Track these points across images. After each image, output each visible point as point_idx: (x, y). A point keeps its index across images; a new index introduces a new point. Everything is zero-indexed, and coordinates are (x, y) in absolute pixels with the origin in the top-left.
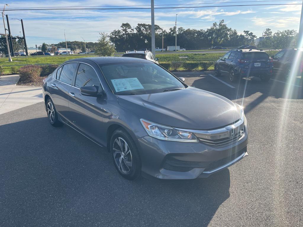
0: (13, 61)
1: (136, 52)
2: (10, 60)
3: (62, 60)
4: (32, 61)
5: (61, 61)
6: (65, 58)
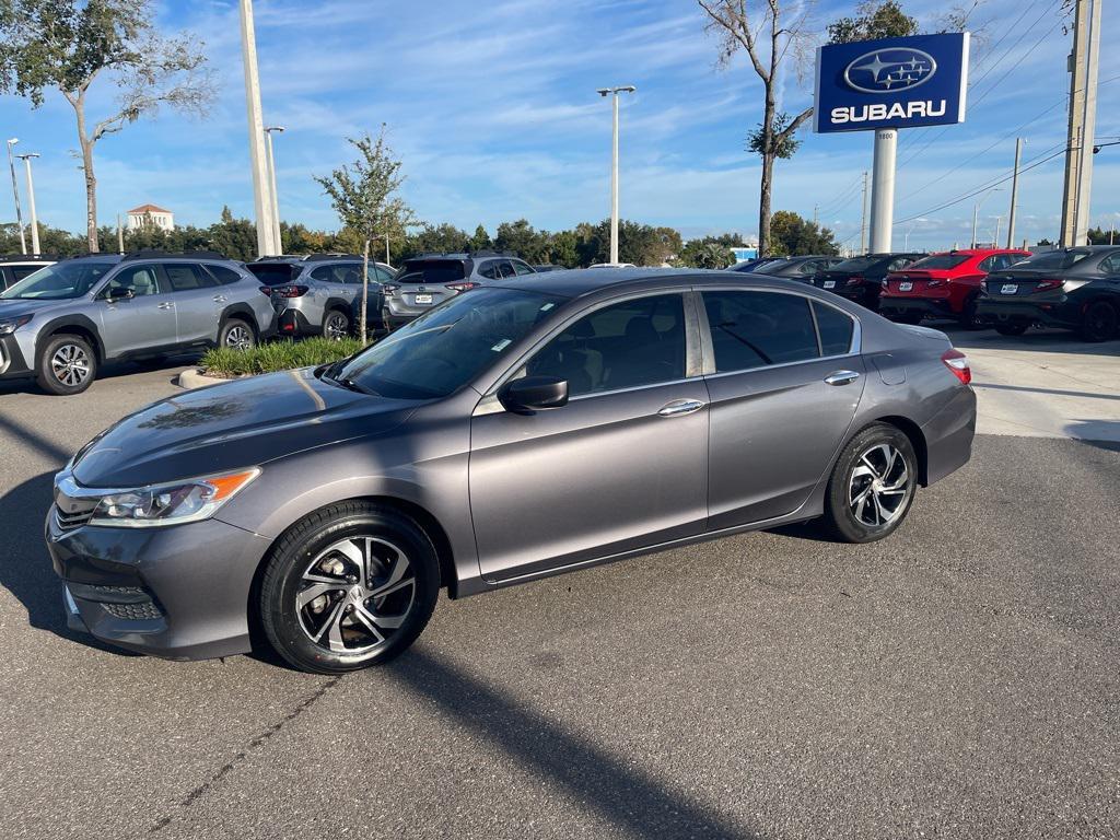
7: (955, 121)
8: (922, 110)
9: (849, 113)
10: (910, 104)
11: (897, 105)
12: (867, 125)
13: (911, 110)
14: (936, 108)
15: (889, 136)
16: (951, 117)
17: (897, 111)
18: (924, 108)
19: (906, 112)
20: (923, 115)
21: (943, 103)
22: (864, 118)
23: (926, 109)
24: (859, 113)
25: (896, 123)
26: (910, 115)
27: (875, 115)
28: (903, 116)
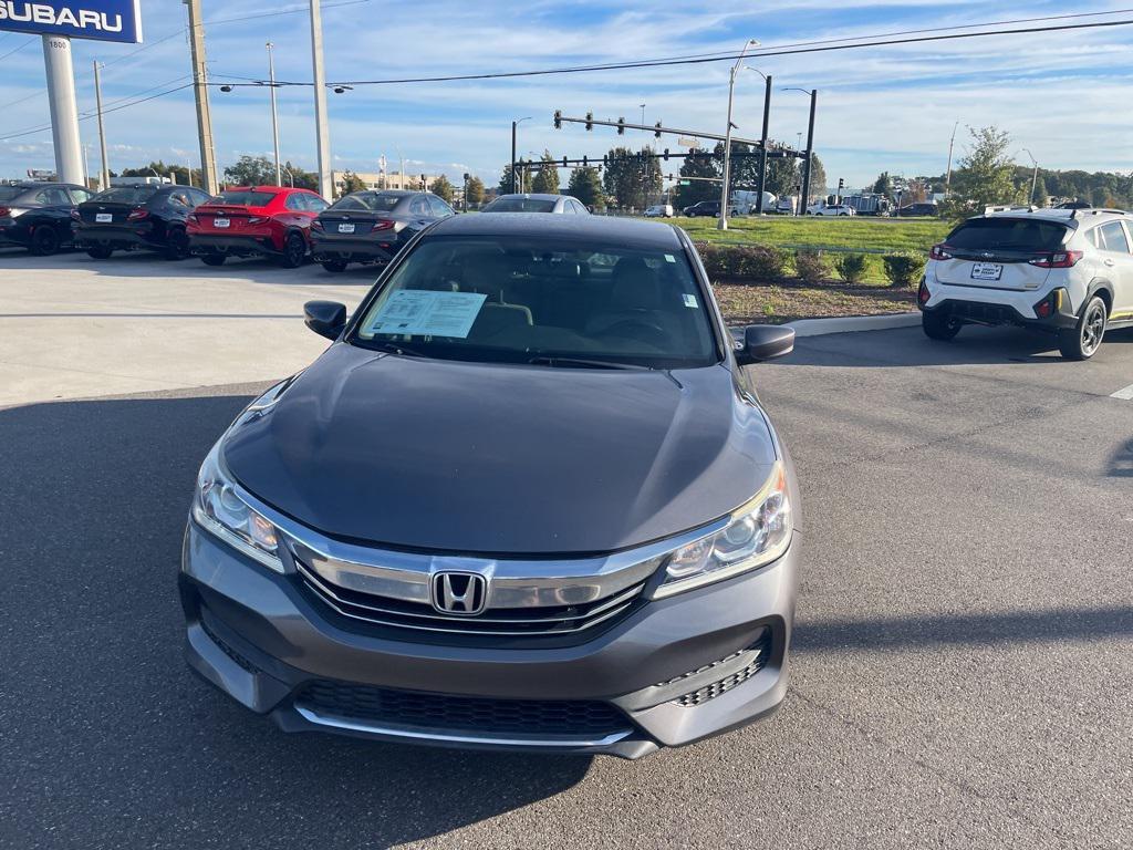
0: (728, 228)
1: (1031, 211)
2: (720, 226)
3: (880, 236)
4: (779, 233)
5: (873, 240)
6: (892, 229)
7: (133, 40)
8: (96, 21)
9: (7, 9)
10: (82, 13)
11: (66, 11)
12: (31, 27)
13: (84, 21)
14: (111, 22)
15: (63, 45)
16: (127, 35)
17: (67, 17)
18: (99, 20)
19: (79, 21)
20: (98, 27)
21: (119, 18)
22: (27, 18)
23: (101, 22)
24: (20, 10)
25: (67, 31)
26: (83, 25)
27: (41, 17)
28: (76, 25)
